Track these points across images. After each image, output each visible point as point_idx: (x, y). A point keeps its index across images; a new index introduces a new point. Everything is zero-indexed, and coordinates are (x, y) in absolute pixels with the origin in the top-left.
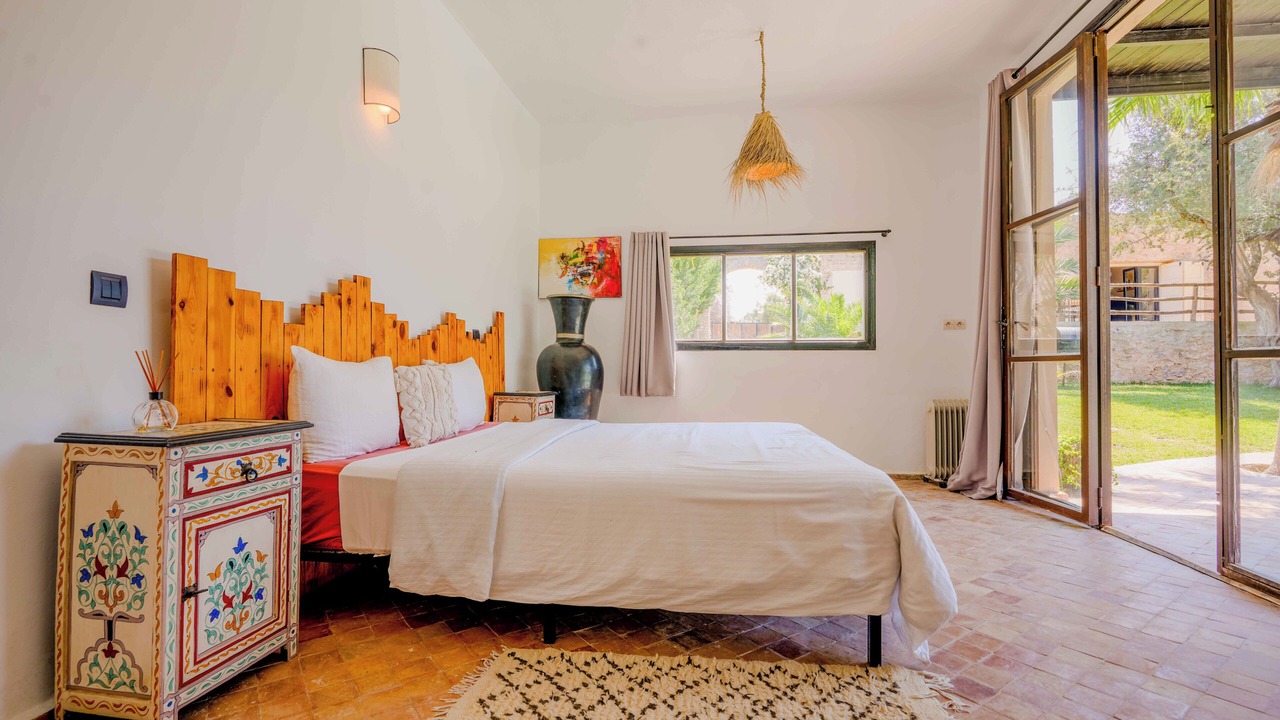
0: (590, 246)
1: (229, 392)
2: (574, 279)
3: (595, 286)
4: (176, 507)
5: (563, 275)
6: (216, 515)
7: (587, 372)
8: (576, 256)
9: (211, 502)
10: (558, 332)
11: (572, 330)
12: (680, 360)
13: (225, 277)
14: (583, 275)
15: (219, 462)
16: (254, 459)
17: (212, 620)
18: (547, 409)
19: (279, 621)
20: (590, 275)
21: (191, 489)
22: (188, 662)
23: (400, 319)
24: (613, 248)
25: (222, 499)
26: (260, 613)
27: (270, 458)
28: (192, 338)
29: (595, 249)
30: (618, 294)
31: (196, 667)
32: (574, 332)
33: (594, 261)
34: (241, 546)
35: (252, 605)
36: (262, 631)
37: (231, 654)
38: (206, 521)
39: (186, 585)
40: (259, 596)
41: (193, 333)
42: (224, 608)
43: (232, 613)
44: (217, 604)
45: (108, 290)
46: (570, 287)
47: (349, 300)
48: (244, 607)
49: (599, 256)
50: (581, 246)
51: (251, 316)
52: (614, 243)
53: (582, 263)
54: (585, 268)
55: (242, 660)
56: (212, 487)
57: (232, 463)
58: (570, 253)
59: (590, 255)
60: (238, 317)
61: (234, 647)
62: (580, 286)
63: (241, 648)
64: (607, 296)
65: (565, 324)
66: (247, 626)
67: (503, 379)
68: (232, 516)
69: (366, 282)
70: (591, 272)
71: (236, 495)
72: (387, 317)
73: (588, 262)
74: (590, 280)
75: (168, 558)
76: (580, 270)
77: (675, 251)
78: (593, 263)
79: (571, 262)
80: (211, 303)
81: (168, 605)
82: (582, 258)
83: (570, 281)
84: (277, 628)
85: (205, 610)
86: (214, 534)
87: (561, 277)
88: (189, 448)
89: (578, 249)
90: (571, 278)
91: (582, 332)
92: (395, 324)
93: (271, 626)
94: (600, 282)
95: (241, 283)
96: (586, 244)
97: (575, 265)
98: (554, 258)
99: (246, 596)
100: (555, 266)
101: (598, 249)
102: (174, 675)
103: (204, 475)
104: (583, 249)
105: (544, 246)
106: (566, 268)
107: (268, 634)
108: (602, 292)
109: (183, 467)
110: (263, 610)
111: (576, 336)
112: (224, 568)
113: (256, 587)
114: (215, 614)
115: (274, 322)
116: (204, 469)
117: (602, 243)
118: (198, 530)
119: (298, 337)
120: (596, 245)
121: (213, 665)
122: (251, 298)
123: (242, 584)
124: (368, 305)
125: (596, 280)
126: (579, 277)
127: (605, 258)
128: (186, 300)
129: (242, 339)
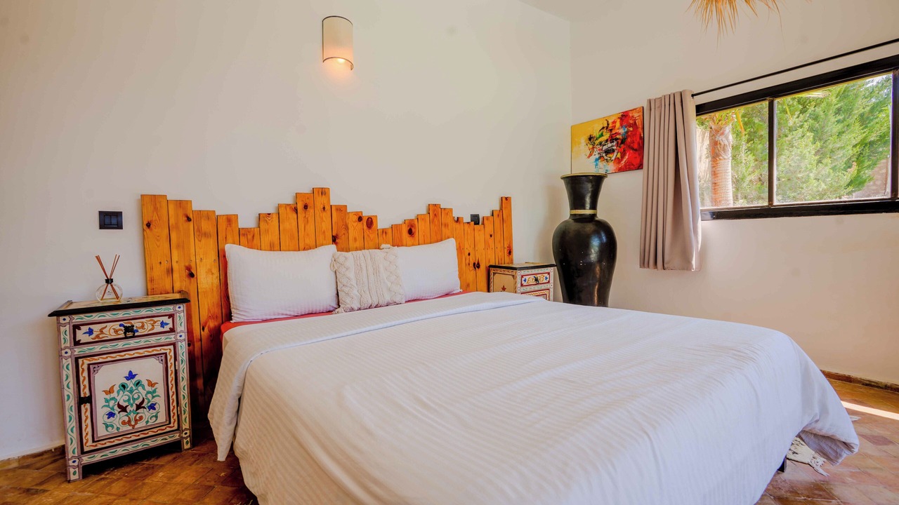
0: (614, 122)
1: (191, 275)
2: (600, 157)
3: (618, 161)
4: (67, 350)
5: (590, 155)
6: (105, 356)
7: (595, 244)
8: (602, 135)
9: (97, 348)
10: (571, 209)
11: (583, 207)
12: (704, 230)
13: (181, 204)
14: (608, 152)
15: (104, 325)
16: (137, 324)
17: (108, 418)
18: (536, 280)
19: (172, 425)
20: (613, 151)
21: (80, 341)
22: (87, 440)
23: (366, 214)
24: (635, 120)
25: (109, 347)
26: (154, 419)
27: (152, 322)
28: (158, 243)
29: (618, 125)
30: (640, 167)
31: (94, 444)
32: (585, 209)
33: (618, 137)
34: (131, 376)
35: (145, 413)
36: (155, 430)
37: (125, 440)
38: (96, 360)
39: (82, 396)
40: (152, 407)
41: (158, 240)
42: (119, 413)
43: (127, 415)
44: (113, 409)
45: (110, 220)
46: (597, 165)
47: (306, 207)
48: (138, 413)
49: (622, 131)
50: (606, 125)
51: (206, 226)
52: (636, 115)
53: (607, 141)
54: (610, 145)
55: (136, 445)
56: (97, 340)
57: (116, 325)
58: (596, 134)
59: (614, 132)
60: (196, 228)
61: (129, 436)
62: (605, 163)
63: (133, 438)
64: (630, 169)
65: (577, 202)
66: (141, 425)
67: (510, 253)
68: (118, 358)
69: (324, 192)
70: (615, 148)
71: (120, 345)
72: (351, 215)
73: (612, 139)
74: (613, 156)
75: (64, 379)
76: (605, 148)
77: (701, 109)
78: (616, 139)
79: (597, 142)
80: (172, 221)
81: (67, 407)
82: (607, 136)
83: (597, 160)
84: (168, 429)
85: (101, 413)
86: (104, 368)
87: (589, 157)
88: (75, 317)
89: (603, 128)
90: (597, 156)
91: (594, 206)
92: (360, 219)
93: (164, 428)
94: (623, 157)
95: (196, 206)
96: (610, 121)
97: (600, 144)
98: (583, 140)
99: (139, 407)
100: (584, 148)
101: (621, 125)
102: (76, 446)
103: (90, 332)
104: (607, 127)
105: (575, 130)
106: (593, 148)
107: (159, 432)
108: (625, 165)
109: (72, 328)
110: (156, 417)
111: (588, 212)
112: (116, 389)
113: (149, 402)
114: (111, 415)
115: (229, 228)
116: (90, 329)
117: (624, 117)
118: (89, 365)
119: (253, 236)
120: (619, 120)
121: (108, 444)
122: (208, 215)
123: (134, 399)
124: (327, 208)
125: (619, 156)
126: (604, 155)
127: (627, 132)
128: (151, 221)
129: (200, 241)
